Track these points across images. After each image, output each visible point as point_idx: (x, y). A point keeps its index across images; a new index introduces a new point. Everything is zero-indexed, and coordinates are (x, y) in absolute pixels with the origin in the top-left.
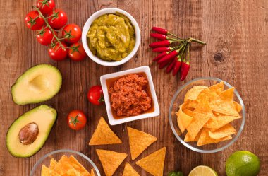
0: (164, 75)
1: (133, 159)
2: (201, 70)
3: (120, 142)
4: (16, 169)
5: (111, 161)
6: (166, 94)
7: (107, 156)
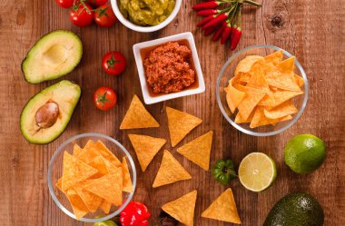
0: (210, 44)
1: (173, 146)
2: (255, 38)
3: (157, 125)
4: (32, 159)
5: (146, 148)
6: (213, 67)
7: (142, 142)
